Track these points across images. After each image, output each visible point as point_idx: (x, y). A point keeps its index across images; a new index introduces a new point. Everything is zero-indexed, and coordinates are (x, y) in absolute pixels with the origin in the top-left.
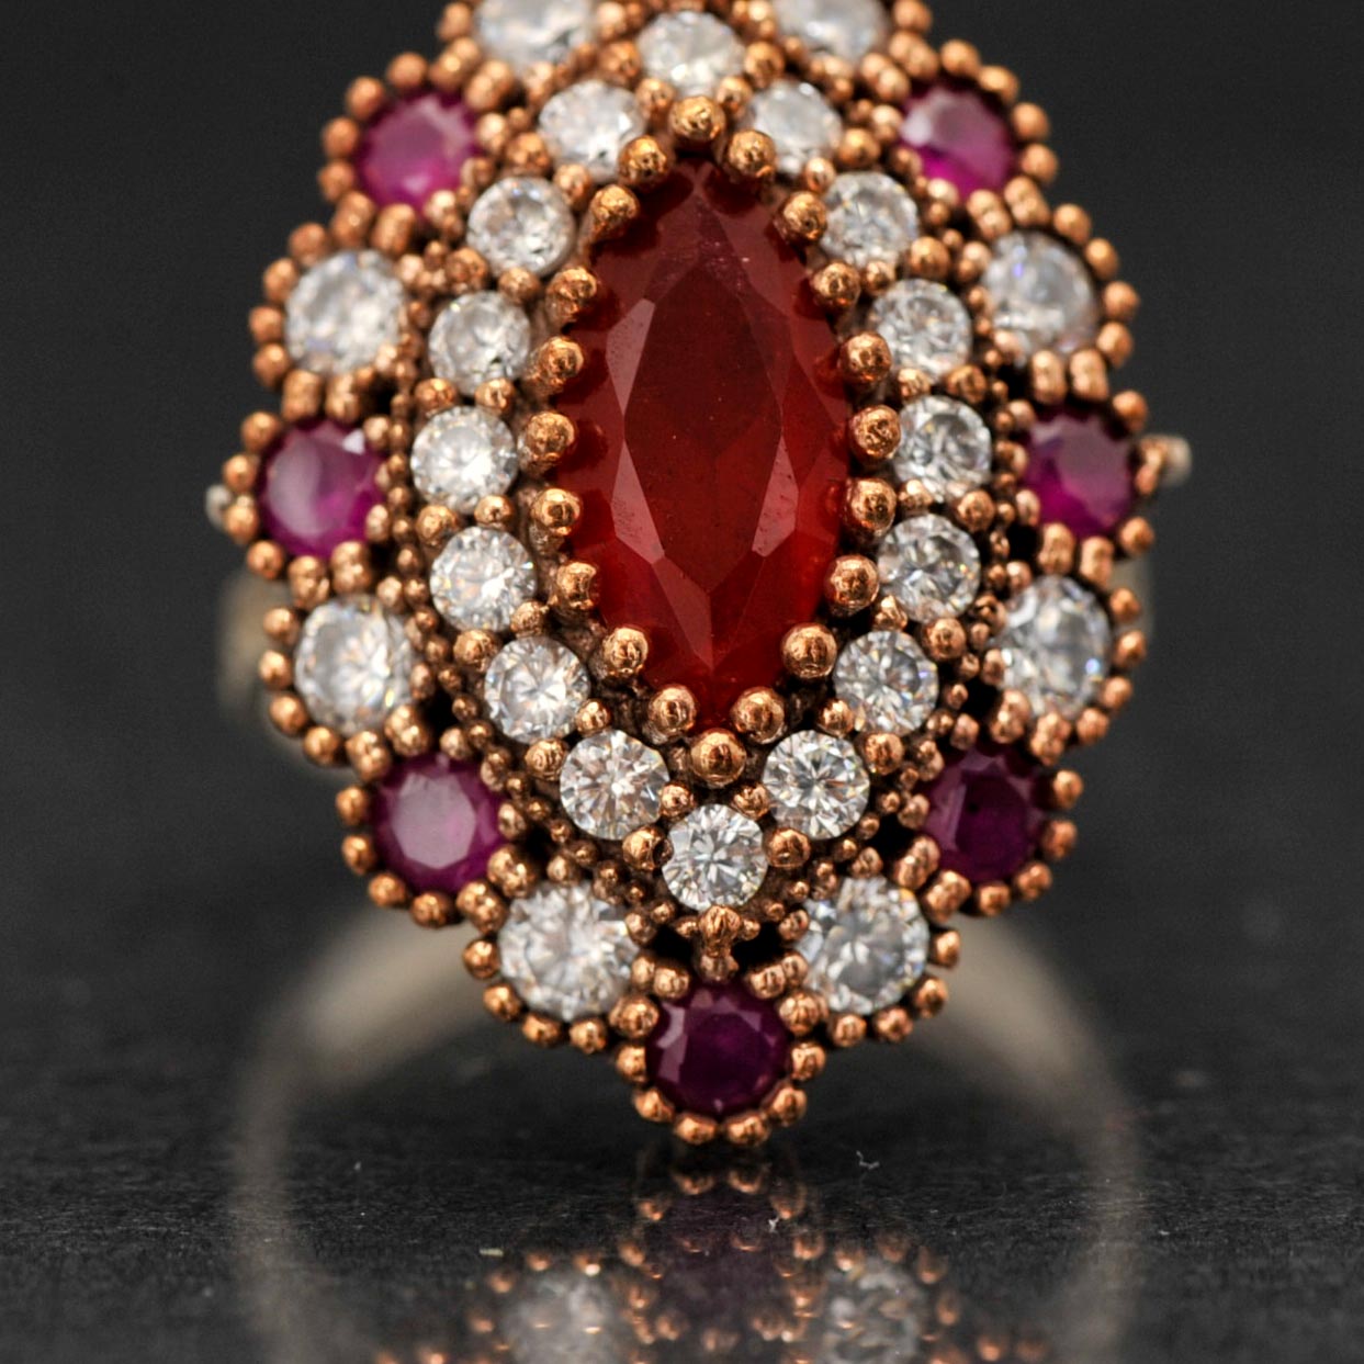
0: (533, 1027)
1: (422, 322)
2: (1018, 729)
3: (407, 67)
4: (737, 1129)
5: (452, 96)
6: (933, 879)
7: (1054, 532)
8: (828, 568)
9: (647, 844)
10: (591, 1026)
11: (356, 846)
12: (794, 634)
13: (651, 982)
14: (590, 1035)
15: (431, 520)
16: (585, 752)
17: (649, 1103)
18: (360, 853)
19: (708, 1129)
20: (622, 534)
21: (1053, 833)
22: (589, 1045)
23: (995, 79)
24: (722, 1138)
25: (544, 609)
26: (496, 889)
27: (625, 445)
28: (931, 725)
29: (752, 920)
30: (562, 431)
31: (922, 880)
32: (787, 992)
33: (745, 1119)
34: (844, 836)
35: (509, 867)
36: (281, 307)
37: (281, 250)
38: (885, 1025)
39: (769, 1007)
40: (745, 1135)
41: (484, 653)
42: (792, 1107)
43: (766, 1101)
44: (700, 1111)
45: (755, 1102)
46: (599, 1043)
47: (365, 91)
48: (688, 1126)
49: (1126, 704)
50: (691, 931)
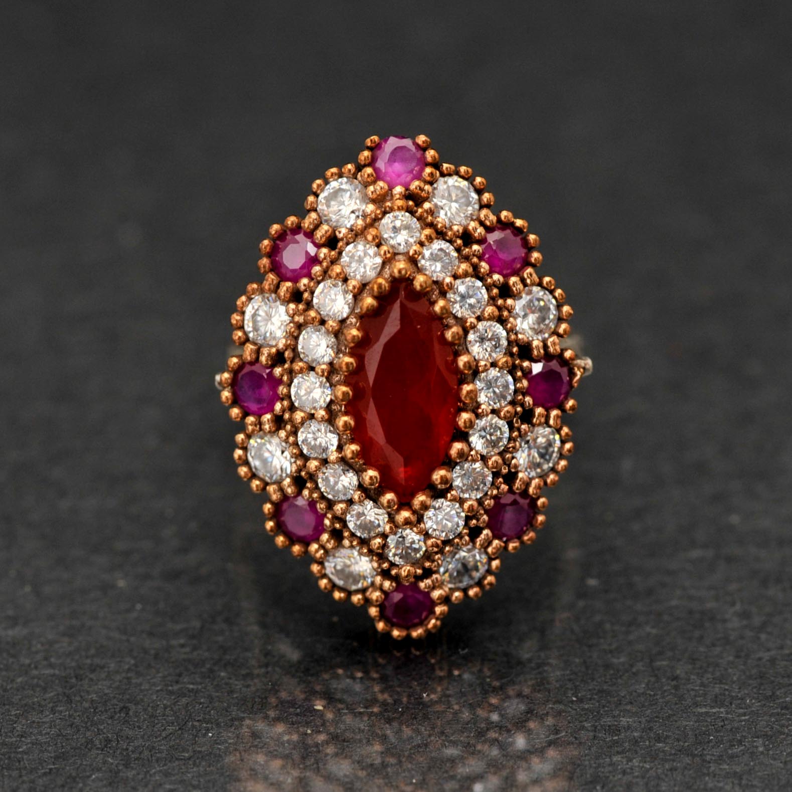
0: (337, 595)
1: (295, 334)
2: (523, 487)
3: (291, 220)
4: (415, 634)
5: (310, 235)
6: (490, 543)
7: (539, 410)
8: (449, 447)
9: (379, 543)
10: (360, 596)
11: (270, 524)
12: (436, 473)
13: (381, 585)
14: (359, 599)
15: (299, 416)
16: (357, 508)
17: (381, 626)
18: (271, 527)
19: (404, 633)
20: (370, 434)
21: (537, 520)
22: (358, 603)
23: (519, 223)
24: (409, 636)
25: (340, 456)
26: (322, 547)
27: (371, 400)
28: (489, 493)
29: (419, 569)
30: (348, 393)
31: (486, 544)
32: (434, 588)
33: (418, 629)
34: (455, 537)
35: (328, 541)
36: (243, 313)
37: (244, 292)
38: (471, 593)
39: (427, 595)
40: (418, 636)
41: (318, 469)
42: (435, 626)
43: (426, 623)
44: (399, 626)
45: (422, 623)
46: (362, 602)
47: (275, 228)
48: (396, 633)
49: (566, 468)
50: (396, 574)
